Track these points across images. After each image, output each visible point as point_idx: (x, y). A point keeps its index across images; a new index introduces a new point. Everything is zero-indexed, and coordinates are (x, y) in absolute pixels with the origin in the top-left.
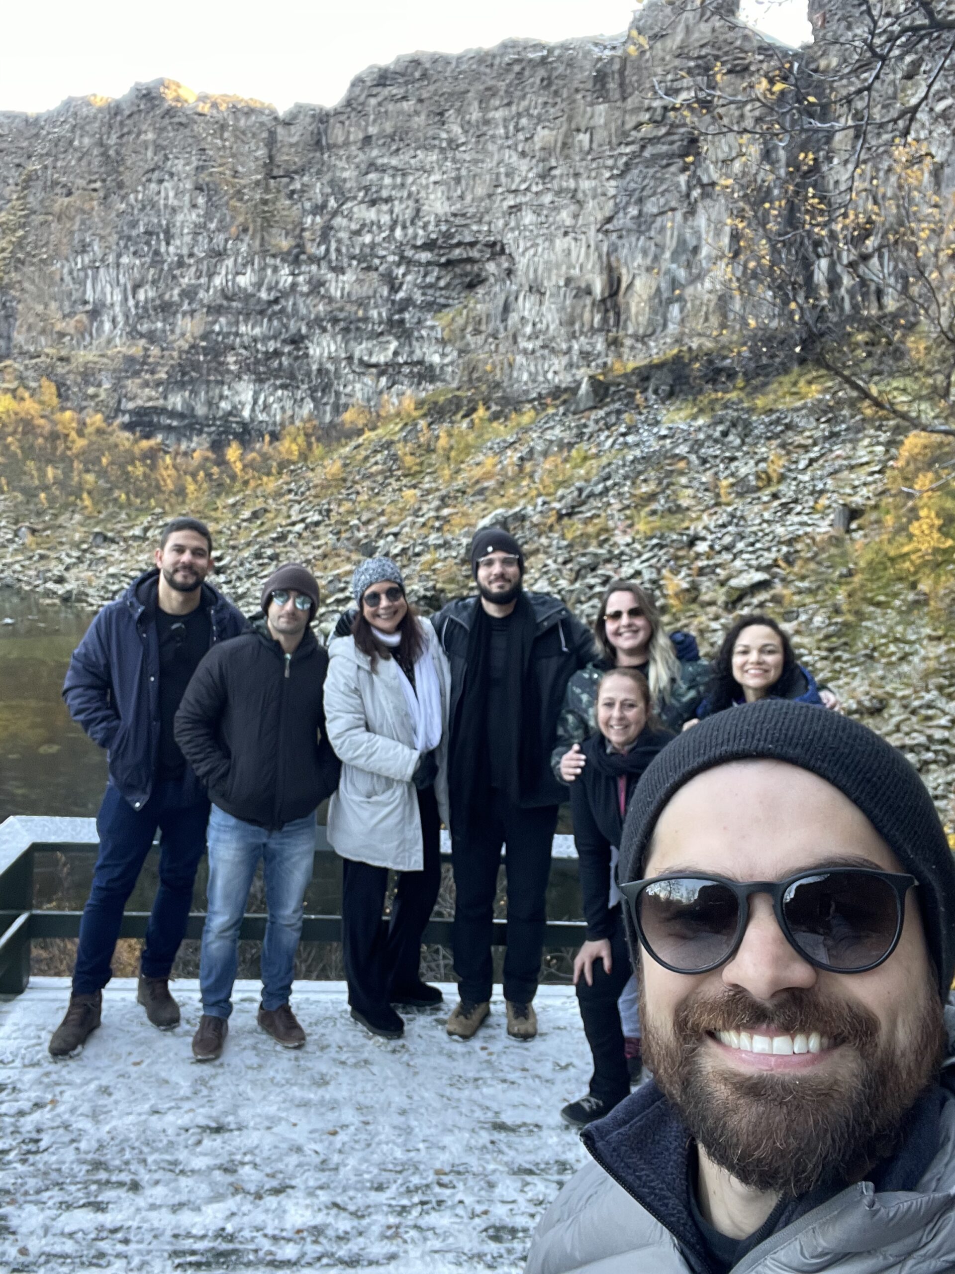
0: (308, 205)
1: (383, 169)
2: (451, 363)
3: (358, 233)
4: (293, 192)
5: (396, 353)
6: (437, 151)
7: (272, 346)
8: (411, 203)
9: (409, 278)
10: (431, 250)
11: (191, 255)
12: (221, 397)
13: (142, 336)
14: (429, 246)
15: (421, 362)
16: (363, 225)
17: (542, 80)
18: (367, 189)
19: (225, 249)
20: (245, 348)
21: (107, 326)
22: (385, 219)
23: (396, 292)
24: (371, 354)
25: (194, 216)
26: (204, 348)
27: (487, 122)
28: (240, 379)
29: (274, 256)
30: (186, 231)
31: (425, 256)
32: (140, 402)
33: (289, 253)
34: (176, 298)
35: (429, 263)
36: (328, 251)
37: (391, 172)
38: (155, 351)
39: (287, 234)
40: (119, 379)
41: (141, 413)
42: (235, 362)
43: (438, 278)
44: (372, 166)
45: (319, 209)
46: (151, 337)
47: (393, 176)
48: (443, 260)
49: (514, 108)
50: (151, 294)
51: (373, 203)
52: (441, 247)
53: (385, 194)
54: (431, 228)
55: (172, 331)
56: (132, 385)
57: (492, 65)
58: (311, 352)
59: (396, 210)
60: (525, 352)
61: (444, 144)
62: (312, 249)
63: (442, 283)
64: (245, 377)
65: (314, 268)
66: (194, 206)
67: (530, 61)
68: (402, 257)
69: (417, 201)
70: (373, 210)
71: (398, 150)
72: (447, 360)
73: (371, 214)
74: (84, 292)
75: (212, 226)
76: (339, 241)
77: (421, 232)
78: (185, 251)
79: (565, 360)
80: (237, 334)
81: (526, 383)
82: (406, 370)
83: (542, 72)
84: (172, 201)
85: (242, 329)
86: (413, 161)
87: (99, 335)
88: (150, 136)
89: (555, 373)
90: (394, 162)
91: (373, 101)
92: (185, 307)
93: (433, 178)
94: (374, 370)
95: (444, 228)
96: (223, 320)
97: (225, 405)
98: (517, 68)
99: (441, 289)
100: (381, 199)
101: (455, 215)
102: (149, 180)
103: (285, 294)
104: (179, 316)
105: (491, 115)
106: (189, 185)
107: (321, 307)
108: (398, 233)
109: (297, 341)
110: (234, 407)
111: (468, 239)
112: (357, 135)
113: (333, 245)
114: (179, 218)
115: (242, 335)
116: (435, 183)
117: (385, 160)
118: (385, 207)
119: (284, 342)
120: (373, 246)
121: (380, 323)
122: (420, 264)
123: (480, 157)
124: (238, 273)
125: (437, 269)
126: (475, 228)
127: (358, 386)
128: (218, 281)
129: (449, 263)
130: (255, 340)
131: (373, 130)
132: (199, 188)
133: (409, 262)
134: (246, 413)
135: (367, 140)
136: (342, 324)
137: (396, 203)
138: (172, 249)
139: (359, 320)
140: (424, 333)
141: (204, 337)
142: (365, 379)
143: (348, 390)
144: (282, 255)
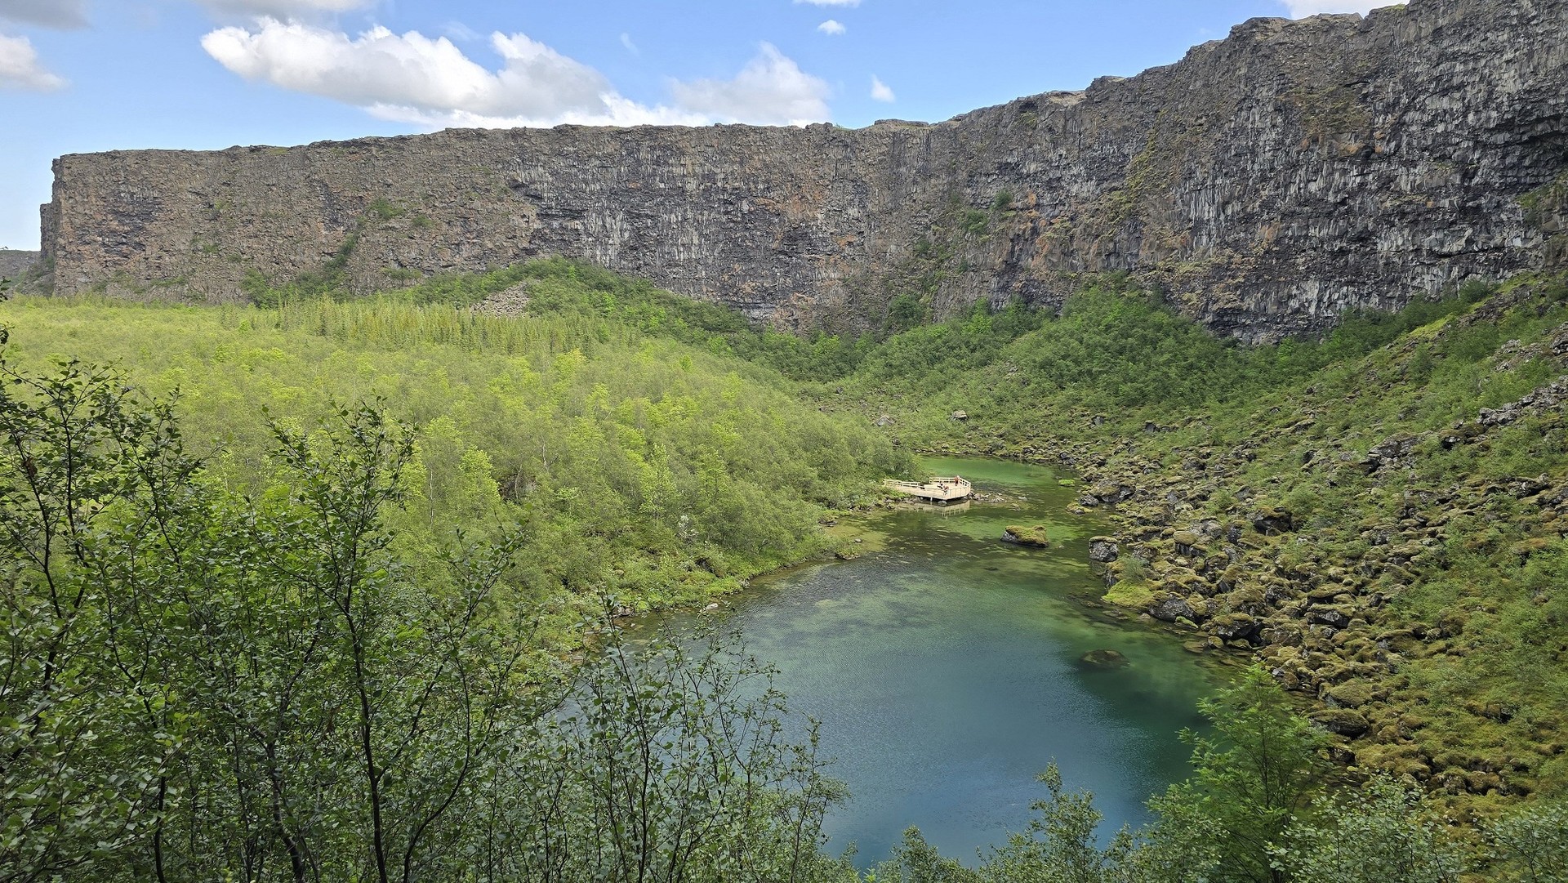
0: (1380, 106)
1: (1454, 57)
2: (1535, 247)
3: (1431, 124)
4: (1366, 96)
5: (1469, 241)
6: (1507, 30)
7: (1337, 245)
8: (1483, 86)
9: (1484, 162)
10: (1510, 131)
11: (1272, 169)
12: (1290, 297)
13: (1229, 245)
14: (1504, 126)
15: (1498, 248)
16: (1435, 116)
18: (1438, 79)
19: (1298, 161)
20: (1315, 249)
21: (1205, 239)
22: (1457, 106)
23: (1471, 179)
24: (1442, 244)
25: (1274, 135)
26: (1277, 252)
28: (1308, 278)
29: (1342, 160)
30: (1268, 148)
31: (1501, 138)
32: (1221, 304)
33: (1356, 155)
34: (1257, 209)
35: (1507, 144)
36: (1398, 146)
37: (1462, 59)
38: (1237, 258)
39: (1357, 137)
40: (1208, 285)
41: (1221, 313)
42: (1304, 263)
43: (1522, 158)
44: (1443, 57)
45: (1390, 108)
46: (1236, 246)
47: (1465, 63)
48: (1525, 138)
50: (1238, 208)
51: (1445, 92)
52: (1520, 126)
53: (1456, 81)
54: (1505, 108)
55: (1253, 240)
56: (1216, 290)
58: (1379, 247)
59: (1469, 96)
61: (1515, 22)
62: (1381, 147)
63: (1527, 162)
64: (1312, 277)
65: (1384, 165)
66: (1274, 126)
68: (1477, 142)
69: (1489, 83)
70: (1446, 99)
71: (1469, 36)
72: (1529, 245)
73: (1445, 103)
74: (1189, 211)
75: (1288, 141)
76: (1410, 135)
77: (1494, 114)
78: (1267, 166)
80: (1306, 237)
82: (1481, 258)
84: (1258, 124)
85: (1312, 232)
86: (1484, 44)
87: (1198, 248)
88: (1243, 71)
90: (1465, 48)
92: (1265, 217)
93: (1505, 57)
94: (1446, 261)
95: (1518, 107)
96: (1295, 225)
97: (1294, 304)
99: (1527, 168)
100: (1452, 87)
101: (1529, 92)
102: (1241, 109)
103: (1352, 195)
104: (1259, 225)
106: (1270, 109)
107: (1388, 204)
108: (1471, 117)
109: (1364, 238)
110: (1302, 305)
111: (1548, 114)
112: (1427, 29)
113: (1405, 139)
114: (1263, 138)
115: (1310, 238)
116: (1508, 62)
117: (1456, 48)
118: (1457, 95)
119: (1352, 241)
120: (1446, 134)
121: (1452, 213)
122: (1497, 146)
123: (1554, 27)
124: (1309, 181)
125: (1520, 148)
126: (1552, 102)
127: (1427, 278)
128: (1293, 189)
129: (1533, 140)
130: (1322, 242)
132: (1277, 110)
133: (1485, 146)
134: (1312, 310)
135: (1438, 32)
136: (1410, 218)
137: (1469, 88)
138: (1256, 167)
139: (1428, 212)
140: (1504, 217)
141: (1278, 242)
142: (1435, 270)
143: (1415, 283)
144: (1351, 159)
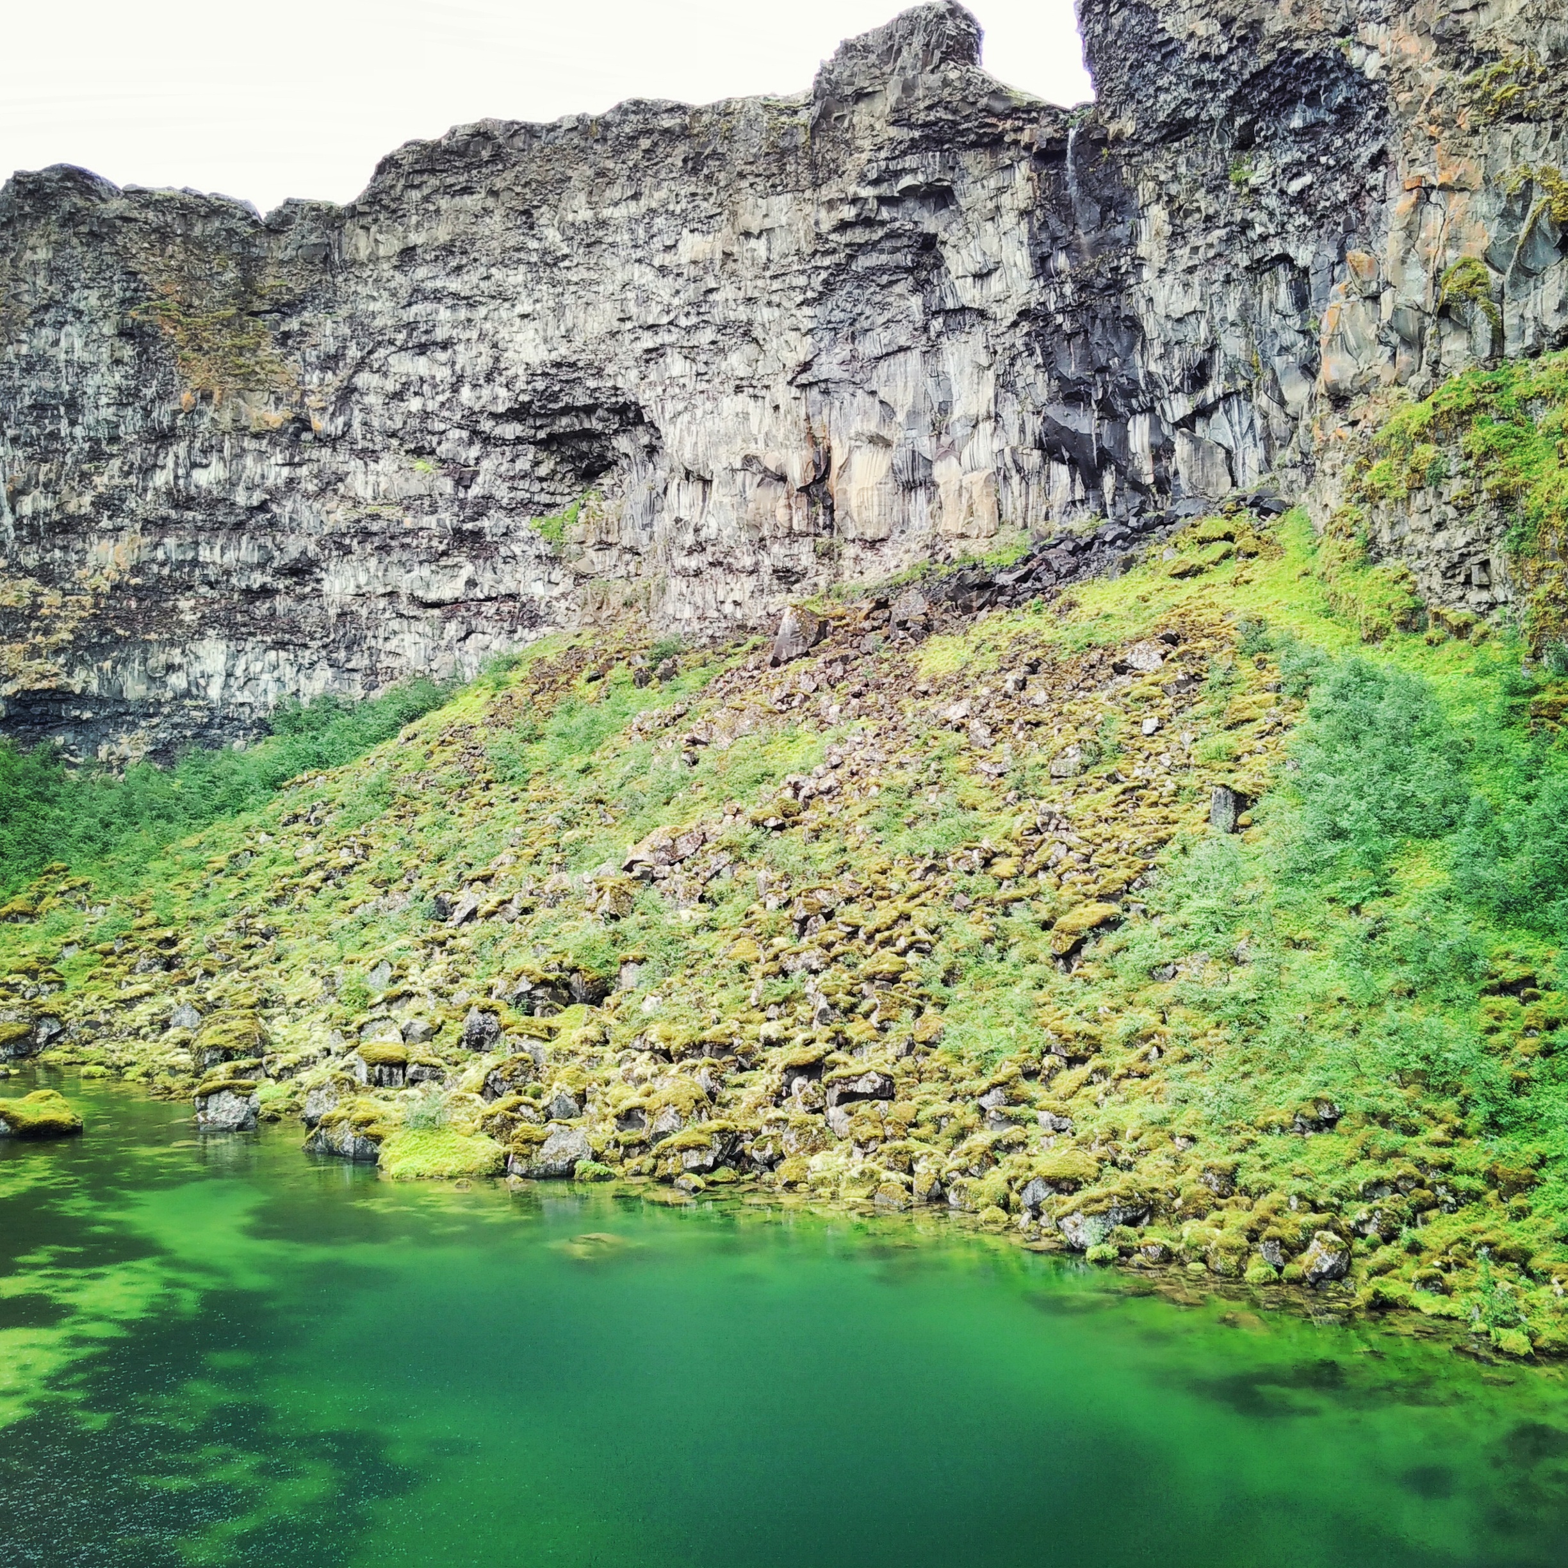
0: (312, 356)
1: (437, 296)
2: (564, 595)
3: (398, 396)
4: (287, 335)
5: (471, 583)
6: (522, 268)
7: (258, 580)
8: (484, 348)
9: (485, 464)
10: (521, 421)
11: (113, 439)
12: (170, 668)
13: (28, 573)
14: (517, 413)
15: (512, 597)
16: (406, 385)
17: (685, 161)
18: (411, 326)
19: (172, 428)
20: (211, 585)
22: (443, 374)
23: (467, 487)
24: (428, 587)
25: (117, 376)
26: (137, 588)
27: (602, 224)
28: (202, 636)
29: (257, 436)
30: (104, 400)
31: (511, 430)
32: (22, 682)
33: (281, 432)
34: (87, 509)
35: (519, 440)
36: (348, 425)
37: (449, 301)
38: (51, 598)
39: (279, 400)
41: (24, 698)
42: (193, 609)
43: (537, 463)
44: (417, 294)
45: (330, 362)
46: (46, 575)
47: (453, 307)
48: (541, 435)
49: (643, 202)
50: (46, 503)
51: (422, 349)
52: (537, 415)
53: (440, 334)
54: (520, 385)
55: (81, 563)
56: (10, 654)
57: (605, 140)
58: (326, 587)
59: (461, 361)
60: (683, 573)
61: (534, 258)
62: (319, 423)
63: (543, 471)
64: (210, 632)
65: (326, 452)
66: (118, 362)
67: (667, 131)
68: (475, 433)
69: (495, 346)
70: (423, 360)
71: (459, 268)
72: (556, 591)
73: (420, 366)
75: (149, 392)
76: (366, 410)
77: (503, 393)
78: (103, 433)
79: (750, 583)
80: (195, 563)
81: (689, 622)
82: (489, 609)
83: (682, 149)
84: (79, 354)
85: (204, 554)
86: (484, 285)
88: (43, 254)
89: (736, 603)
90: (454, 285)
91: (415, 195)
92: (105, 523)
93: (520, 309)
94: (436, 612)
95: (540, 385)
96: (170, 542)
97: (178, 681)
98: (645, 143)
99: (541, 480)
100: (435, 343)
101: (558, 365)
102: (41, 324)
103: (274, 495)
104: (94, 538)
105: (606, 213)
106: (108, 329)
107: (339, 515)
108: (466, 393)
109: (301, 570)
110: (194, 683)
111: (583, 400)
112: (390, 245)
113: (358, 418)
114: (92, 382)
115: (205, 565)
116: (524, 316)
117: (439, 284)
118: (442, 356)
119: (279, 572)
120: (426, 415)
121: (441, 538)
122: (505, 442)
123: (593, 275)
124: (194, 465)
125: (532, 448)
126: (592, 383)
127: (409, 638)
128: (161, 479)
129: (552, 437)
130: (228, 573)
131: (415, 238)
132: (124, 333)
133: (487, 440)
134: (214, 692)
135: (408, 255)
136: (377, 541)
137: (460, 348)
138: (79, 431)
139: (406, 533)
140: (517, 549)
141: (138, 569)
142: (420, 627)
143: (391, 646)
144: (270, 435)
